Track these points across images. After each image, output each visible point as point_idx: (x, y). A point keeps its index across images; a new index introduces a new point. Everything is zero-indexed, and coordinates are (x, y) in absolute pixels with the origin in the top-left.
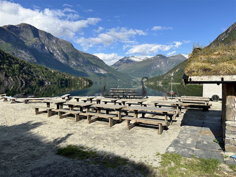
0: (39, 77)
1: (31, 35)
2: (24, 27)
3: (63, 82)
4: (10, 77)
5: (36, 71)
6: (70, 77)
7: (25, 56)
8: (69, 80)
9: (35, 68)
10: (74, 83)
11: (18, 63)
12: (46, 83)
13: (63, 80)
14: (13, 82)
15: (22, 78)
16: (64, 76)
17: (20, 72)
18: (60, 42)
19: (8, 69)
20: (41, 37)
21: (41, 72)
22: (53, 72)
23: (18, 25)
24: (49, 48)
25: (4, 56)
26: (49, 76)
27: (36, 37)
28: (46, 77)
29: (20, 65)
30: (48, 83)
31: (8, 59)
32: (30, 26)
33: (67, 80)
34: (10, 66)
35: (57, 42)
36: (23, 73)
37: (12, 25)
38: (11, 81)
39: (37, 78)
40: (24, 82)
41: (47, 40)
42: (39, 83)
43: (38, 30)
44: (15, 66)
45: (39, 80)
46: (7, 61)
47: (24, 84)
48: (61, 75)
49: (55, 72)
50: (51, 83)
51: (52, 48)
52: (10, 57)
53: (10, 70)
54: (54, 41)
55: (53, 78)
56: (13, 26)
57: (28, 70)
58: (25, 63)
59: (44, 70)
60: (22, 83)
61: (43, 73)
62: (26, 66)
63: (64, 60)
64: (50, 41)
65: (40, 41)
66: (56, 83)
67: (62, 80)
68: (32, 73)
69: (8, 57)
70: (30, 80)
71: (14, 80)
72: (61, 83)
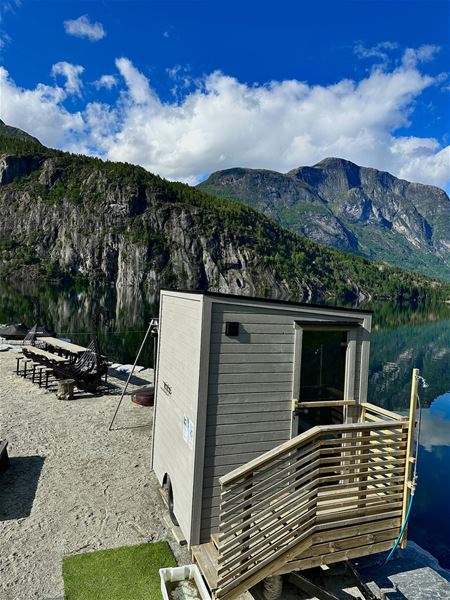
0: (345, 282)
1: (344, 181)
2: (328, 167)
3: (406, 295)
4: (284, 281)
5: (340, 268)
6: (426, 284)
7: (325, 232)
8: (424, 291)
9: (339, 260)
10: (437, 299)
11: (304, 250)
12: (362, 297)
13: (407, 291)
14: (290, 291)
15: (308, 282)
16: (408, 280)
17: (304, 270)
18: (412, 191)
19: (282, 263)
20: (365, 185)
21: (352, 270)
22: (381, 269)
23: (317, 165)
24: (383, 210)
25: (277, 236)
26: (371, 279)
27: (354, 186)
28: (362, 282)
29: (307, 253)
30: (367, 298)
31: (284, 243)
32: (343, 161)
33: (415, 292)
34: (286, 258)
35: (403, 193)
36: (310, 271)
37: (305, 168)
38: (285, 288)
39: (340, 284)
40: (310, 293)
41: (379, 189)
42: (342, 296)
43: (359, 168)
44: (297, 256)
45: (345, 290)
46: (283, 247)
47: (310, 298)
48: (402, 279)
49: (386, 270)
50: (375, 298)
51: (389, 209)
52: (290, 237)
53: (284, 266)
54: (397, 191)
55: (380, 285)
56: (308, 168)
57: (323, 265)
58: (317, 249)
59: (360, 266)
60: (306, 295)
61: (357, 273)
62: (319, 256)
63: (419, 238)
64: (385, 193)
65: (363, 194)
66: (385, 298)
67: (404, 290)
68: (331, 272)
69: (286, 237)
70: (324, 289)
71: (290, 287)
72: (401, 299)
